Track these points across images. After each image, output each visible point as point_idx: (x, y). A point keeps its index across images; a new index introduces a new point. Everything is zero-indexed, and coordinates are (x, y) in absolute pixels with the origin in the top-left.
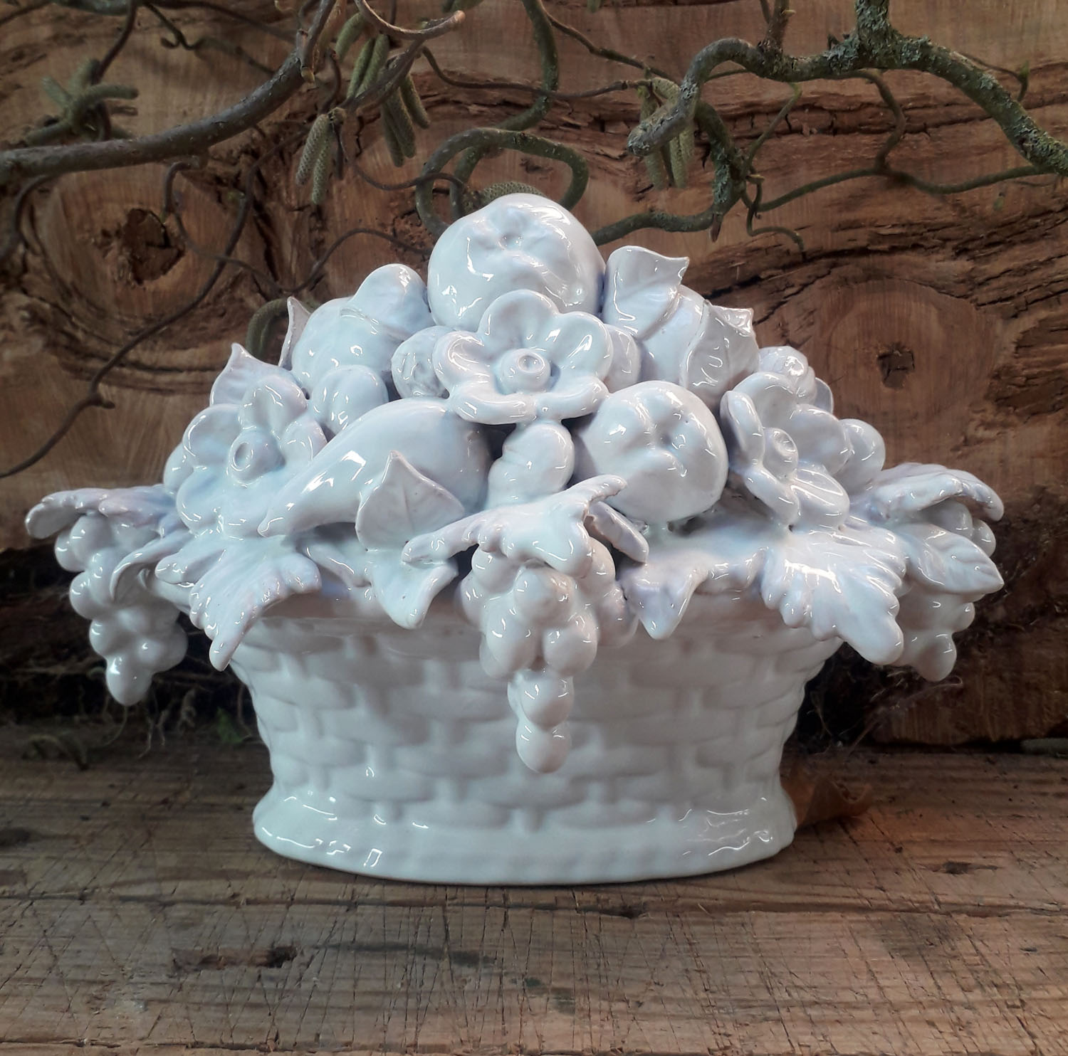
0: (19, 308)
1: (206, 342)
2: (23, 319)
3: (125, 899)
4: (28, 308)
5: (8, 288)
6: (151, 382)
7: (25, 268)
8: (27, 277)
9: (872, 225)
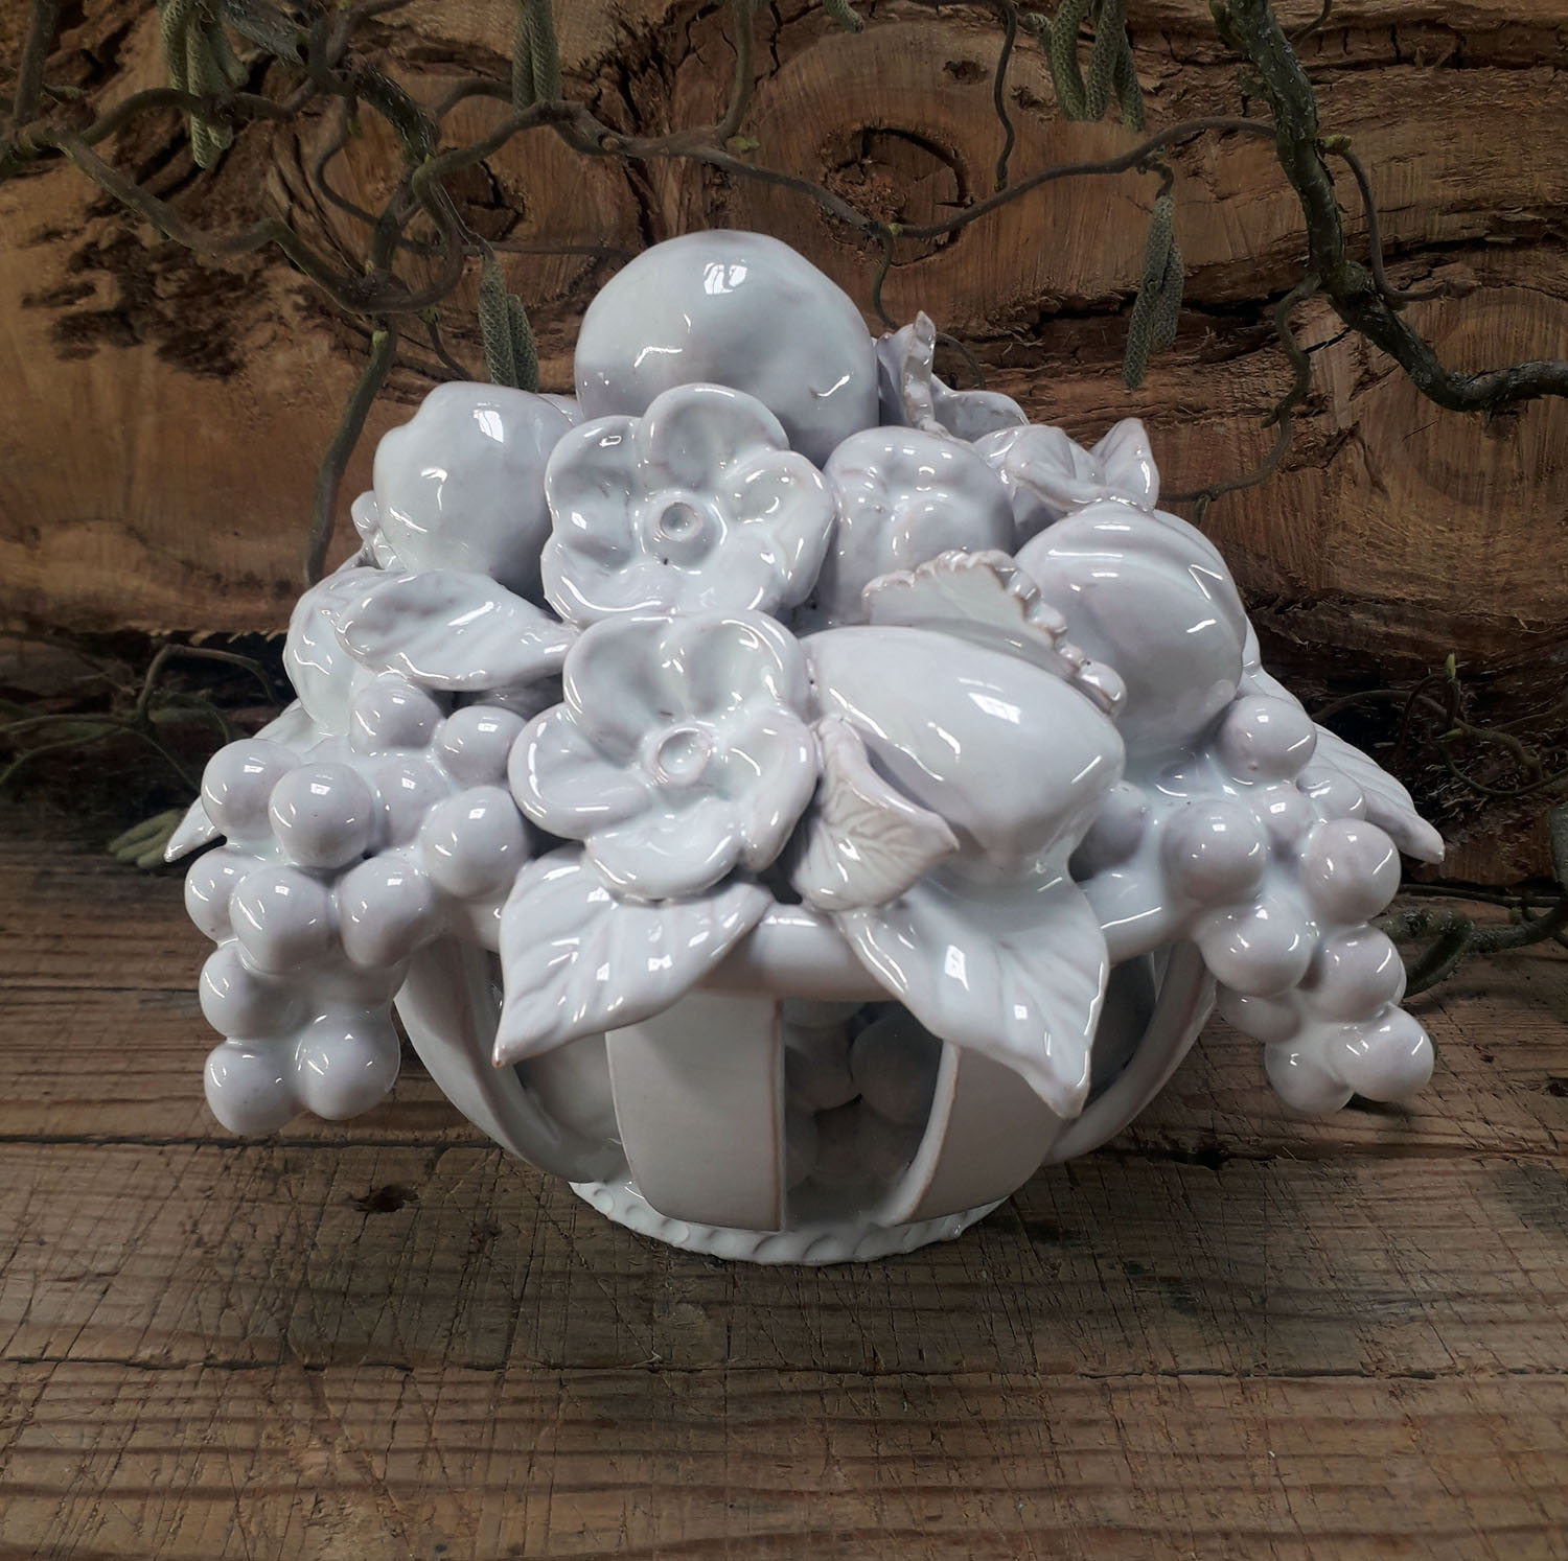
0: (289, 291)
4: (301, 290)
5: (270, 260)
9: (1496, 206)
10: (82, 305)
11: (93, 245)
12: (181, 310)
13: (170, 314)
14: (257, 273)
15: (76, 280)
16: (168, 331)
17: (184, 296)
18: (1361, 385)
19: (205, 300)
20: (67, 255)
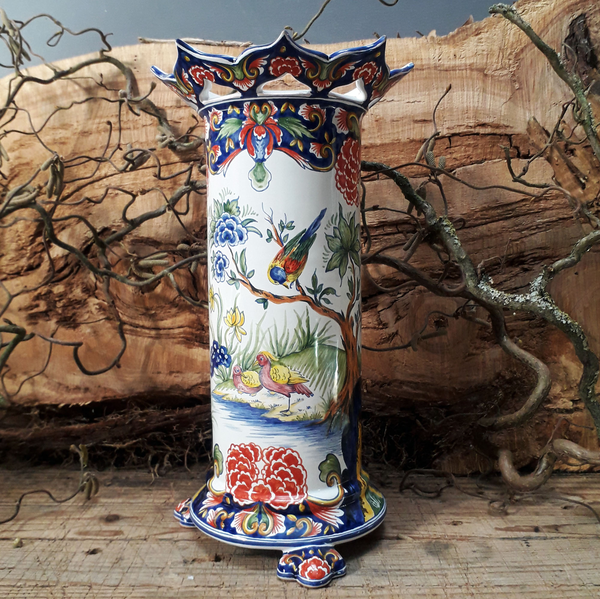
0: (94, 304)
1: (170, 317)
2: (96, 309)
3: (161, 540)
4: (98, 304)
5: (90, 296)
6: (149, 334)
7: (96, 288)
8: (97, 291)
9: (431, 269)
10: (35, 310)
11: (40, 294)
12: (63, 311)
13: (60, 311)
14: (86, 300)
15: (34, 303)
16: (60, 317)
17: (65, 307)
18: (397, 320)
19: (70, 308)
20: (32, 297)
